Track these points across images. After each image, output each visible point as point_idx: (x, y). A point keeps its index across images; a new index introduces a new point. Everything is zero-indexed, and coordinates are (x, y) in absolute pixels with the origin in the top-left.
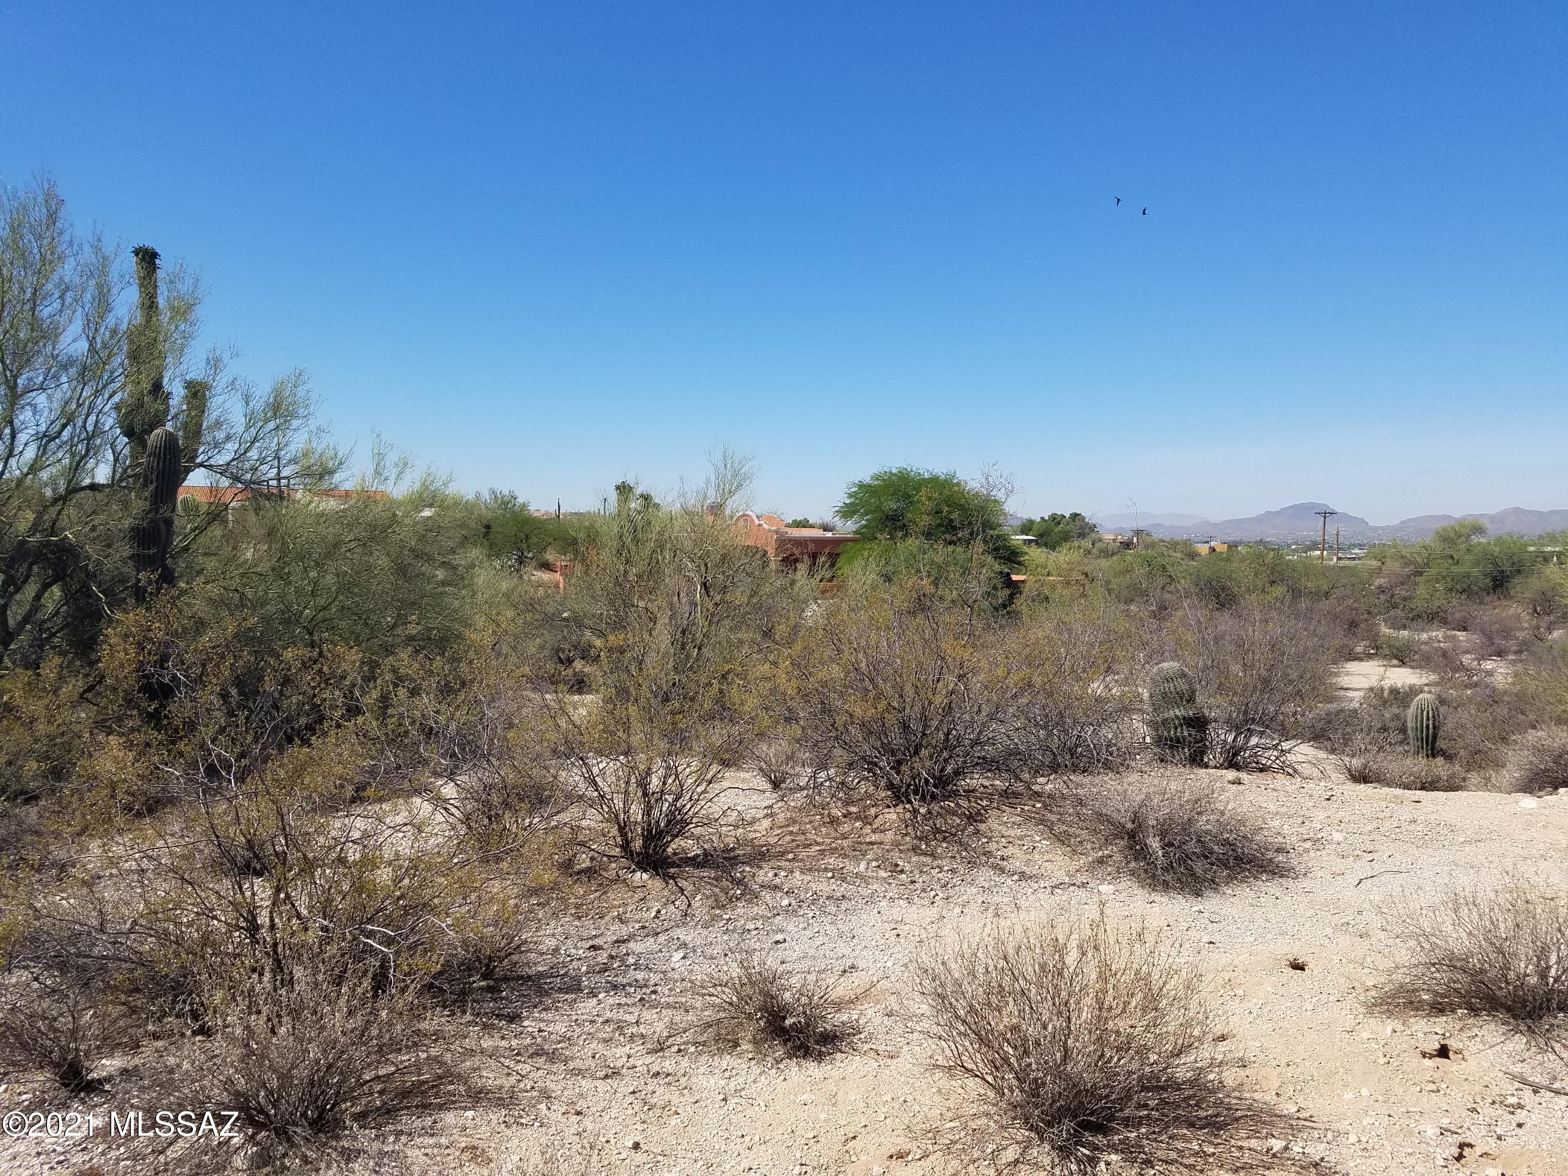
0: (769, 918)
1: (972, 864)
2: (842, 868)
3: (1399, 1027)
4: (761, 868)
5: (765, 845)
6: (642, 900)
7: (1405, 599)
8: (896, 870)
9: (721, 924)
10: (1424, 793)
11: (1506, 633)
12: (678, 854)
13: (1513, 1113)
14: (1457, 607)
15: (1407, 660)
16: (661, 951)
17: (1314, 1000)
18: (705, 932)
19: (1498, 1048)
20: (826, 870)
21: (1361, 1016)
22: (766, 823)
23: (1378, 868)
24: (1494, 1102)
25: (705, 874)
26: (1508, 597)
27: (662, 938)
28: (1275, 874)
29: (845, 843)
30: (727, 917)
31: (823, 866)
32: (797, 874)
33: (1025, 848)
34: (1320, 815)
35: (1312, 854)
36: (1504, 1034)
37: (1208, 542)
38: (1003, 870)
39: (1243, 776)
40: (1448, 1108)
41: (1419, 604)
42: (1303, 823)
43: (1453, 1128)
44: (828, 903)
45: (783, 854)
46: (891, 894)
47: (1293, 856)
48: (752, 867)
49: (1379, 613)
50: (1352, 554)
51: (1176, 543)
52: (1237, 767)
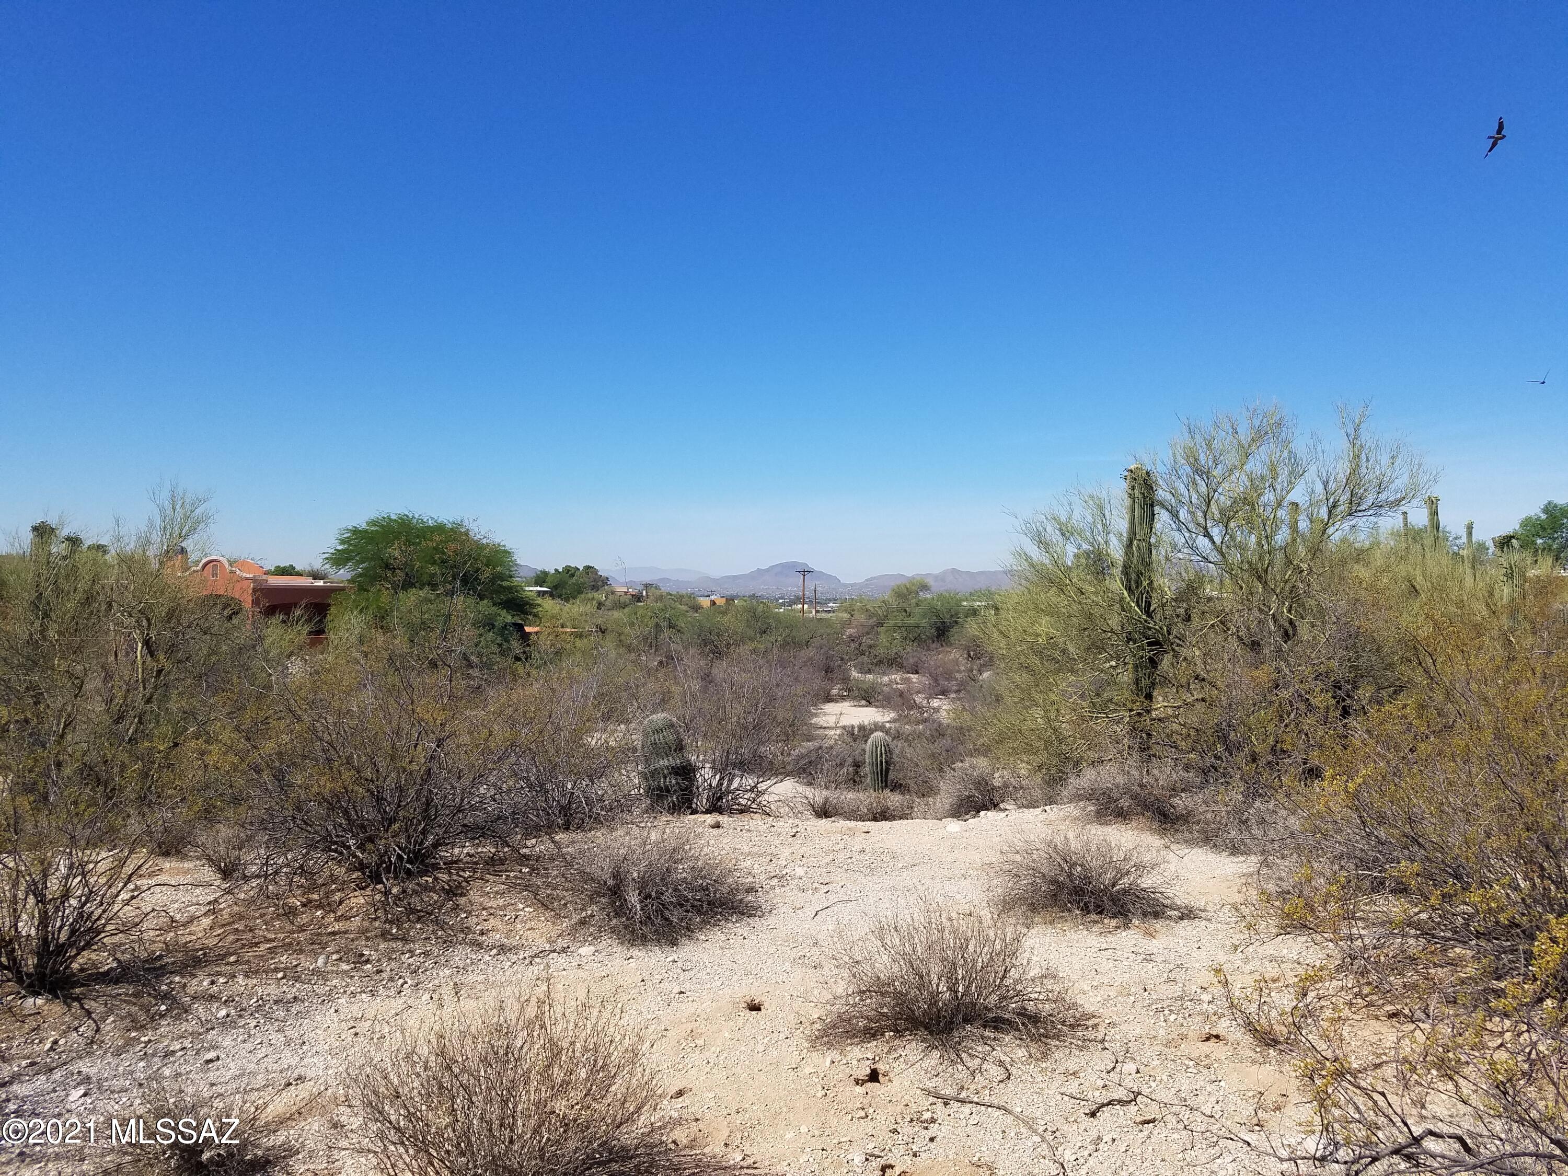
0: (200, 1034)
1: (448, 943)
2: (296, 966)
3: (837, 1057)
4: (195, 976)
5: (201, 949)
6: (35, 1030)
7: (870, 647)
8: (360, 960)
9: (138, 1049)
10: (873, 823)
11: (949, 676)
12: (87, 969)
13: (926, 1128)
14: (911, 653)
15: (873, 700)
16: (54, 1091)
17: (766, 1041)
18: (114, 1062)
19: (918, 1065)
20: (276, 970)
21: (805, 1051)
22: (206, 922)
23: (832, 898)
24: (912, 1120)
25: (120, 991)
26: (950, 644)
27: (57, 1075)
28: (743, 914)
29: (302, 937)
30: (146, 1039)
31: (272, 966)
32: (240, 979)
33: (507, 918)
34: (786, 852)
35: (777, 891)
36: (923, 1051)
37: (708, 596)
38: (480, 945)
39: (724, 819)
40: (874, 1132)
41: (881, 651)
42: (771, 861)
43: (877, 1152)
44: (275, 1008)
45: (223, 957)
46: (352, 988)
47: (760, 894)
48: (182, 977)
49: (850, 659)
50: (827, 607)
51: (682, 596)
52: (720, 811)
